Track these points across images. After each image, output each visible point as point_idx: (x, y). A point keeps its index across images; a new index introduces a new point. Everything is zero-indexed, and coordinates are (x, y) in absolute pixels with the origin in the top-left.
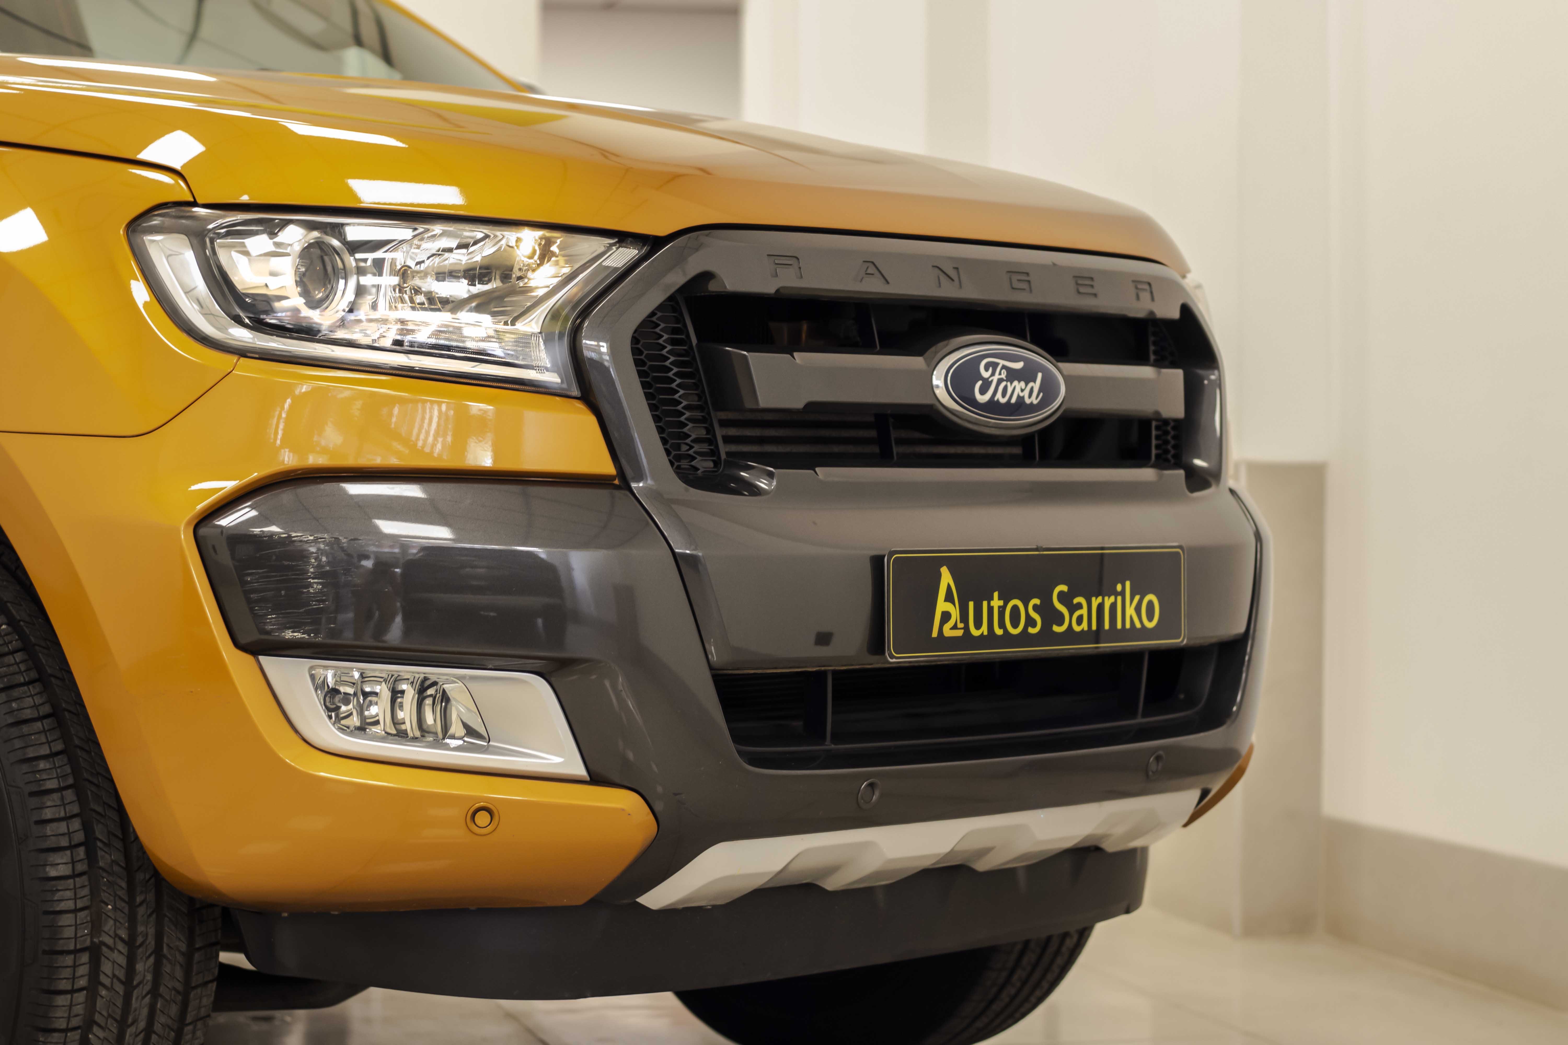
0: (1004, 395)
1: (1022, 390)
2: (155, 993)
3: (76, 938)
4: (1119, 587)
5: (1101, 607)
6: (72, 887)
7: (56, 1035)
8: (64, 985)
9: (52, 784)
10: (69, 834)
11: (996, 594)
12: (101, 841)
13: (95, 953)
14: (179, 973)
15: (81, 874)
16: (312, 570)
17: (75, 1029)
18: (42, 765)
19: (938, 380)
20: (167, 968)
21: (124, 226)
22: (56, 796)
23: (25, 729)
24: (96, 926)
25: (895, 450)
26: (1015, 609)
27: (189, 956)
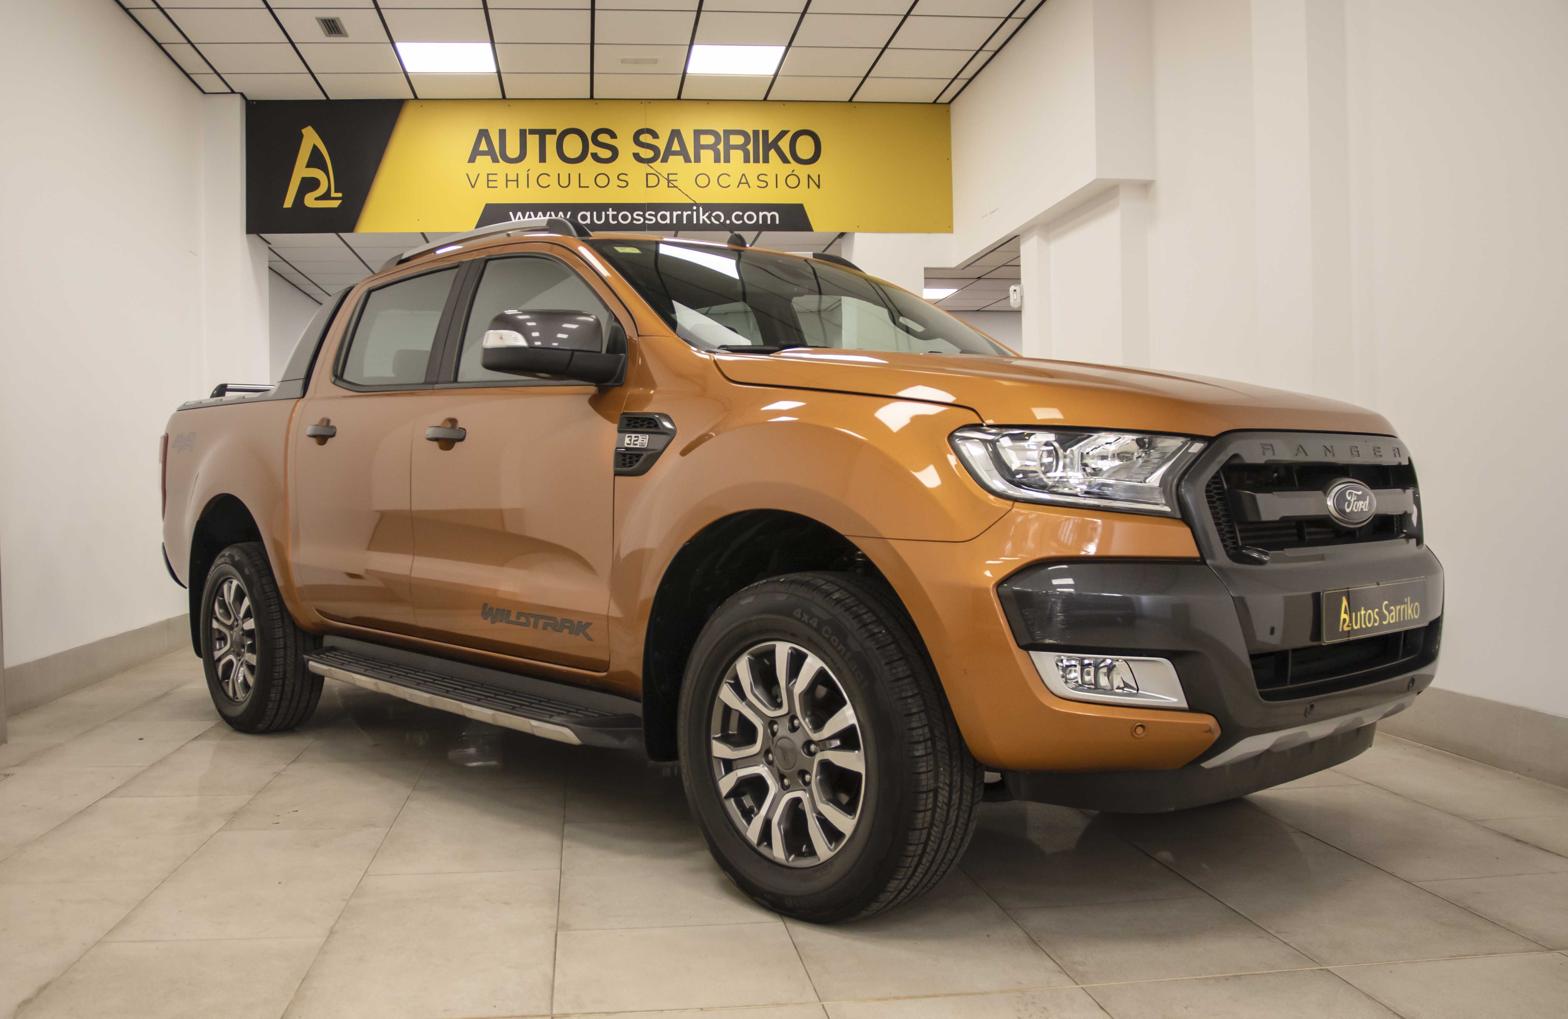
0: (1356, 509)
1: (1363, 505)
2: (959, 808)
3: (927, 785)
4: (1406, 600)
5: (1400, 610)
6: (925, 760)
7: (917, 832)
8: (921, 808)
9: (915, 710)
10: (923, 735)
11: (1363, 608)
12: (938, 737)
13: (936, 791)
14: (969, 798)
15: (930, 754)
16: (1059, 609)
17: (925, 828)
18: (910, 701)
19: (1330, 503)
20: (965, 796)
21: (947, 436)
22: (917, 716)
23: (900, 683)
24: (936, 779)
25: (1307, 537)
26: (1370, 614)
27: (973, 790)
